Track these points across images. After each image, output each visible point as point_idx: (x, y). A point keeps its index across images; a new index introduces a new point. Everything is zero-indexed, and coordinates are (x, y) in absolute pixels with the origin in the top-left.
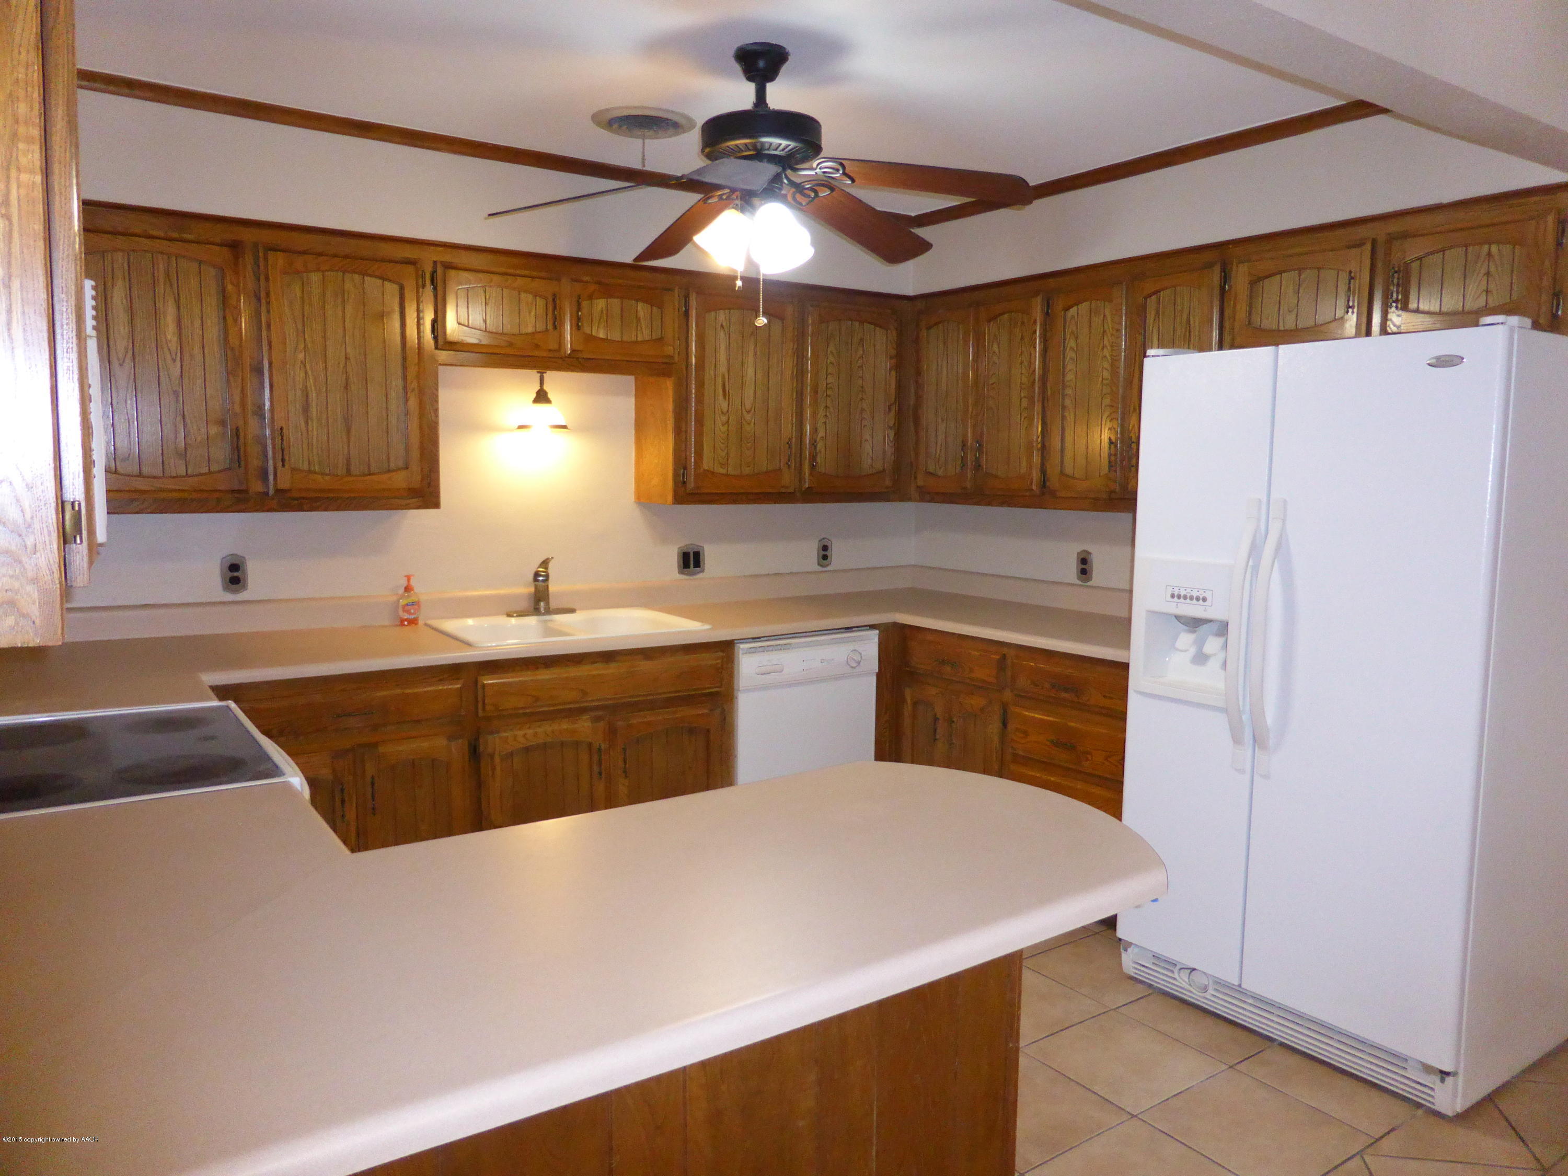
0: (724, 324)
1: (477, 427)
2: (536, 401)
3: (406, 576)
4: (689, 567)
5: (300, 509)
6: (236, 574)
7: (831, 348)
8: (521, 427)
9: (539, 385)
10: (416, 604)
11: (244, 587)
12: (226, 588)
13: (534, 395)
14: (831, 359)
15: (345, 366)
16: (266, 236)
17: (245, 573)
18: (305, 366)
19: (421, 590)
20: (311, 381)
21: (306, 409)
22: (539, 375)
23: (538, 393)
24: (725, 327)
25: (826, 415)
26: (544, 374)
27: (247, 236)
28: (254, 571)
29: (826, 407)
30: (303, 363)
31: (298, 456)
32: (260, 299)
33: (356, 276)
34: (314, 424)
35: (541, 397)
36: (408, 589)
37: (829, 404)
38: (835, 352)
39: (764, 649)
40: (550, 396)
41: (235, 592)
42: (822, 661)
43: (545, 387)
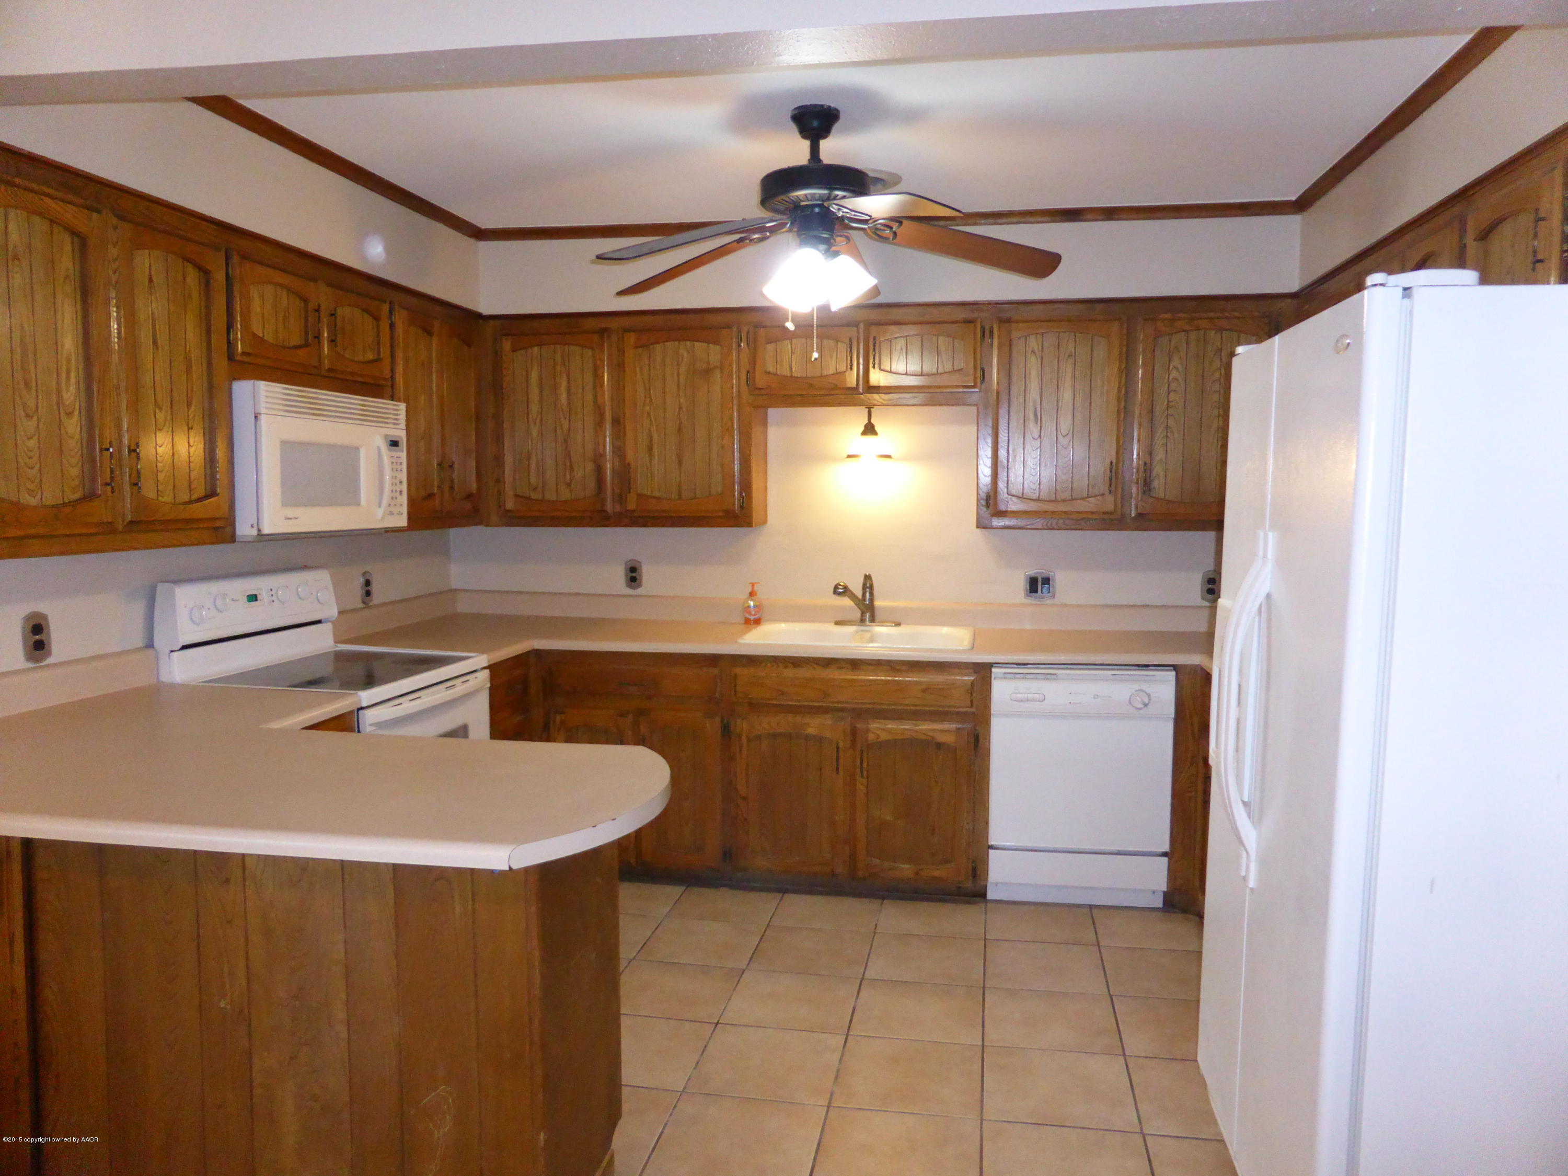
0: (1036, 349)
1: (821, 457)
2: (865, 433)
3: (750, 583)
4: (1036, 592)
5: (645, 525)
6: (634, 575)
7: (1176, 362)
8: (849, 456)
9: (867, 419)
10: (758, 607)
11: (639, 586)
12: (629, 586)
13: (862, 428)
14: (1174, 374)
15: (679, 413)
16: (625, 322)
17: (641, 575)
18: (650, 416)
19: (763, 594)
20: (654, 428)
21: (650, 448)
22: (867, 410)
23: (866, 426)
24: (1037, 353)
25: (1167, 436)
26: (872, 409)
27: (614, 324)
28: (647, 572)
29: (1167, 427)
30: (649, 414)
31: (641, 484)
32: (619, 368)
33: (688, 343)
34: (656, 461)
35: (870, 429)
36: (752, 594)
37: (1171, 422)
38: (1179, 366)
39: (1025, 676)
40: (877, 428)
41: (634, 588)
42: (1096, 697)
43: (873, 421)
